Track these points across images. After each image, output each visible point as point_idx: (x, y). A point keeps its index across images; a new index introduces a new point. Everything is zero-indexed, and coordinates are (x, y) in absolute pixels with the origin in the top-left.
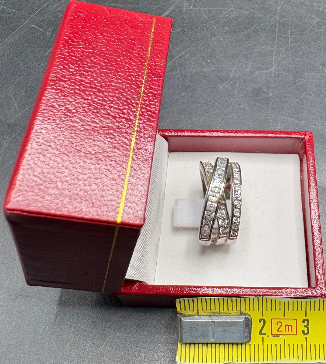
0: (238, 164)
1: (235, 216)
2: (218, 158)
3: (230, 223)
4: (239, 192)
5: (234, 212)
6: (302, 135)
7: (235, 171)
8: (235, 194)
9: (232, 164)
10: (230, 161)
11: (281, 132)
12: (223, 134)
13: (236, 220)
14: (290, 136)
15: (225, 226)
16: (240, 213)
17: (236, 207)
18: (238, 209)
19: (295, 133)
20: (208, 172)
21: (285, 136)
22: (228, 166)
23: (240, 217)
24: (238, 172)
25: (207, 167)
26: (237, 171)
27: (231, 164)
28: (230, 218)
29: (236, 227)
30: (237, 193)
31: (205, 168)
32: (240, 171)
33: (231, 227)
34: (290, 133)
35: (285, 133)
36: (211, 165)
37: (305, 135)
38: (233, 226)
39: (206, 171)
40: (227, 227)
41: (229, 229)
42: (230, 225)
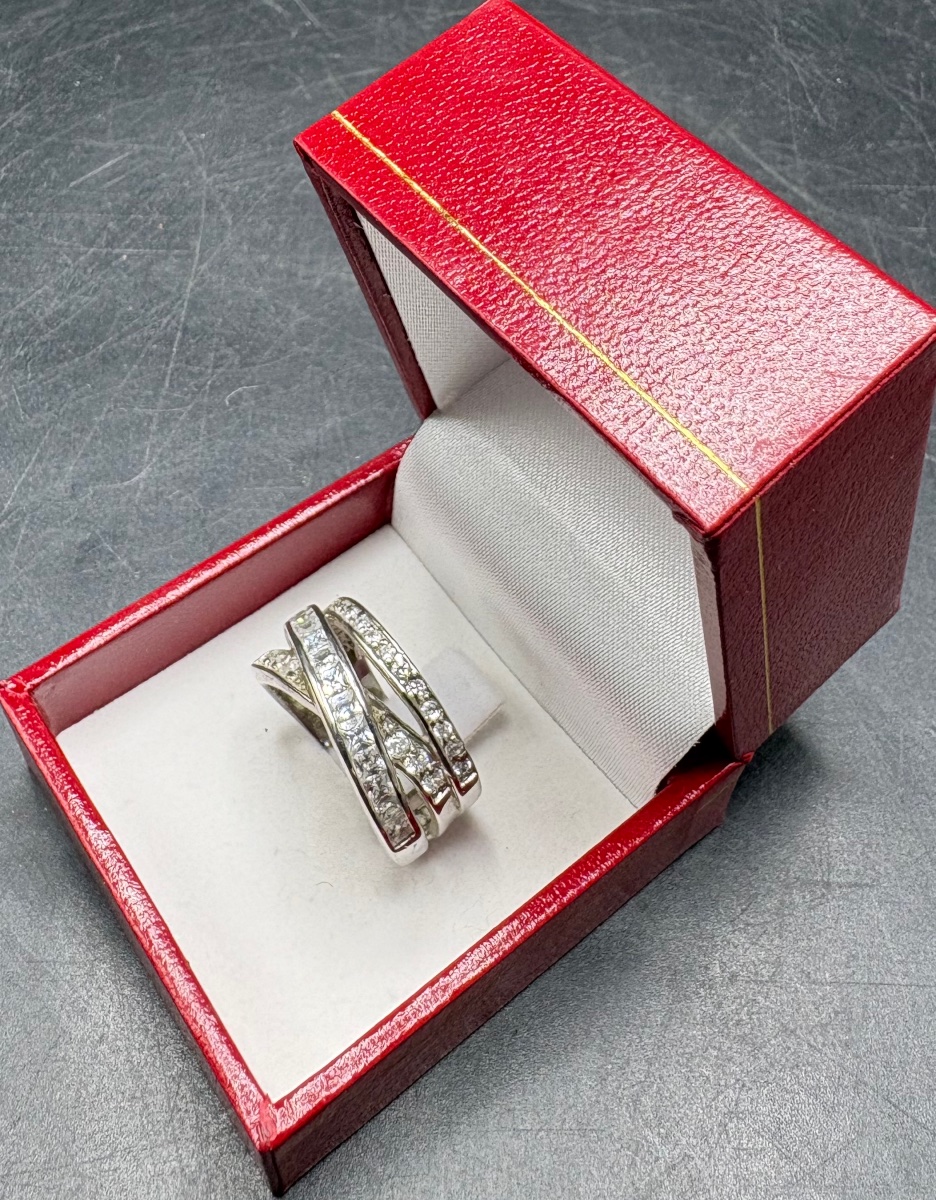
0: (344, 599)
1: (433, 724)
2: (288, 625)
3: (434, 749)
4: (399, 658)
5: (423, 715)
7: (351, 619)
8: (394, 670)
9: (332, 609)
10: (323, 609)
13: (442, 731)
15: (429, 766)
16: (439, 707)
17: (418, 701)
18: (426, 699)
20: (291, 674)
22: (328, 622)
23: (446, 717)
24: (359, 615)
25: (279, 665)
26: (355, 617)
27: (328, 611)
28: (426, 739)
29: (456, 748)
30: (394, 666)
31: (275, 670)
32: (363, 610)
33: (444, 760)
36: (283, 652)
38: (446, 753)
39: (284, 676)
40: (435, 766)
41: (442, 767)
42: (438, 757)
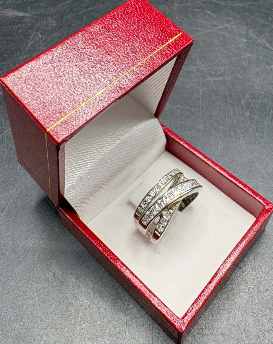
6: (265, 203)
11: (250, 189)
12: (203, 158)
14: (254, 196)
19: (261, 197)
21: (251, 193)
34: (257, 194)
35: (253, 192)
37: (267, 205)
